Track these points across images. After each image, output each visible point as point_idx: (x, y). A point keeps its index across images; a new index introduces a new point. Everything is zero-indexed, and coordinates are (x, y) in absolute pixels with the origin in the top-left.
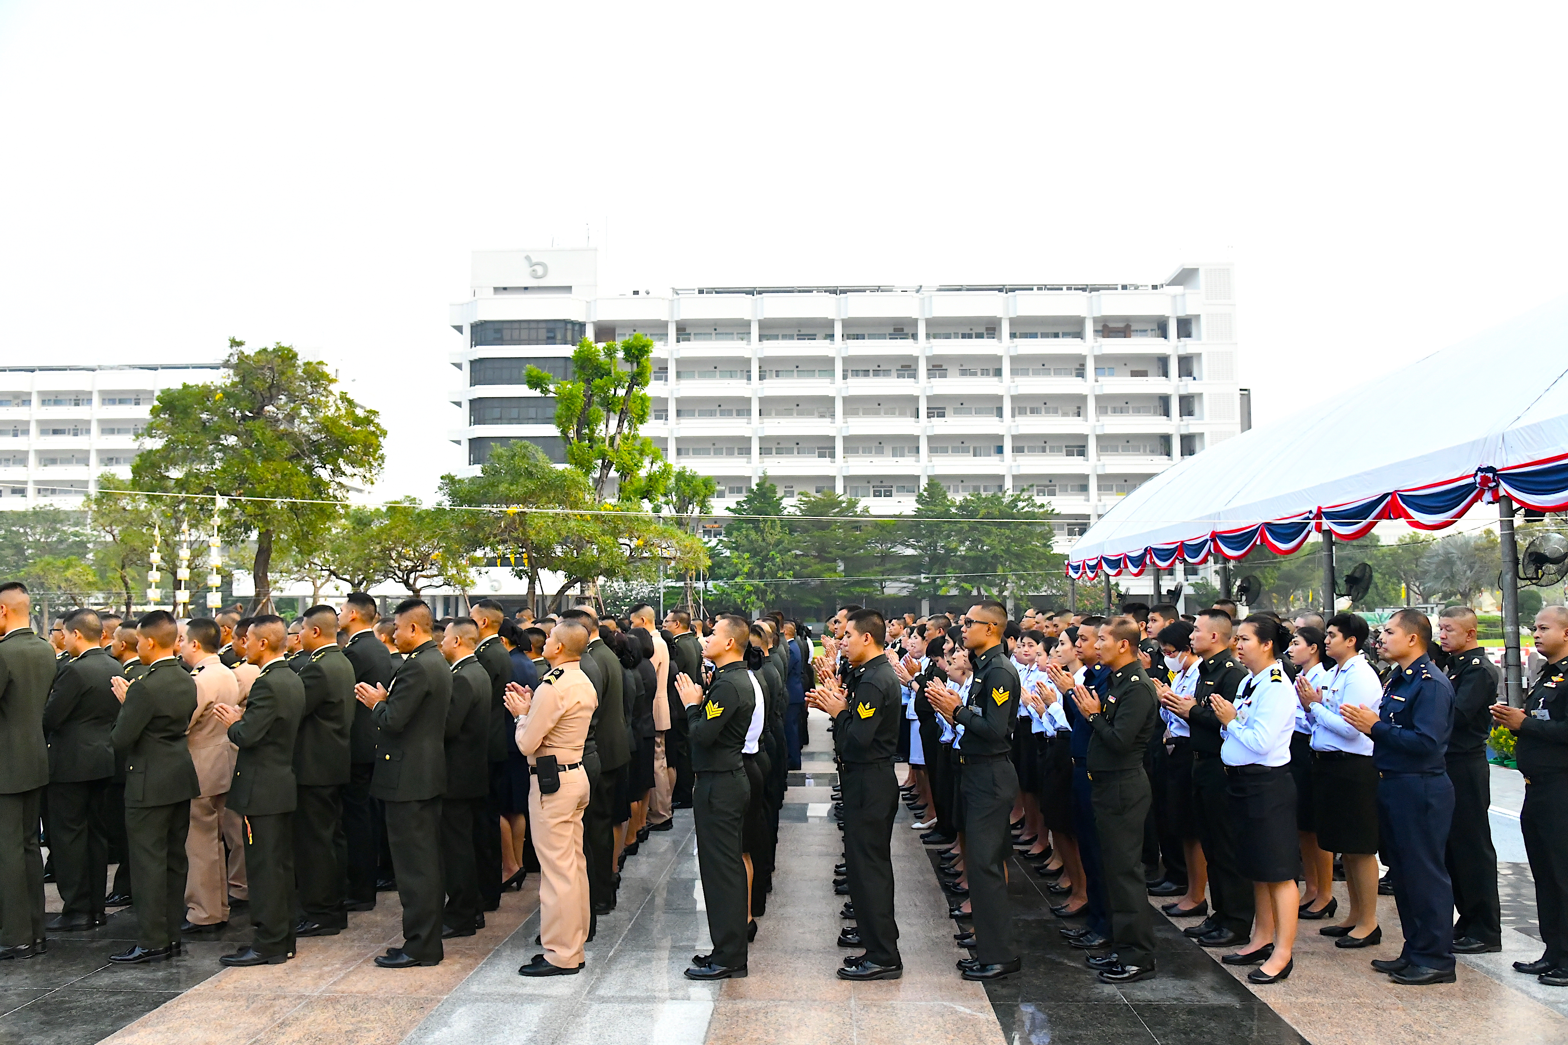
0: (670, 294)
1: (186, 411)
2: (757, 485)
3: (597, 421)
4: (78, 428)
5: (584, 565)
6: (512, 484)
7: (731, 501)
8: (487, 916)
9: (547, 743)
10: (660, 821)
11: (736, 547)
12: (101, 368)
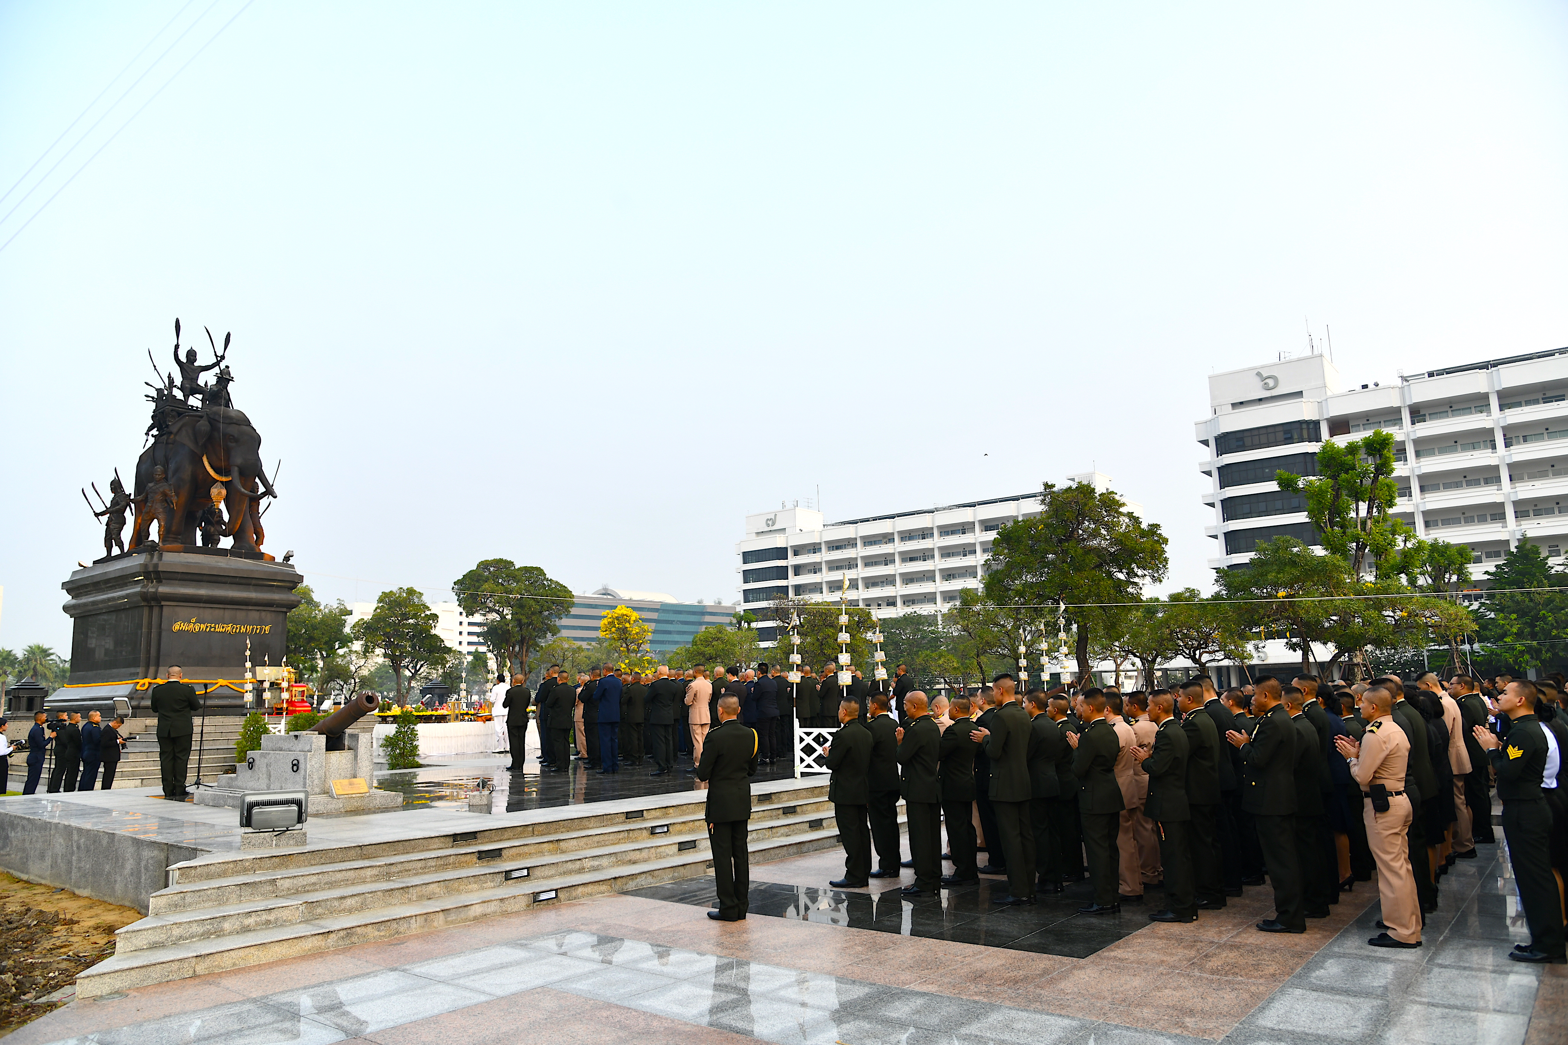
0: (1399, 382)
1: (1019, 540)
2: (1516, 547)
3: (1347, 509)
4: (926, 555)
5: (1353, 637)
6: (1279, 573)
7: (1490, 566)
8: (1331, 907)
9: (1377, 775)
10: (1464, 850)
11: (1500, 609)
12: (937, 510)
